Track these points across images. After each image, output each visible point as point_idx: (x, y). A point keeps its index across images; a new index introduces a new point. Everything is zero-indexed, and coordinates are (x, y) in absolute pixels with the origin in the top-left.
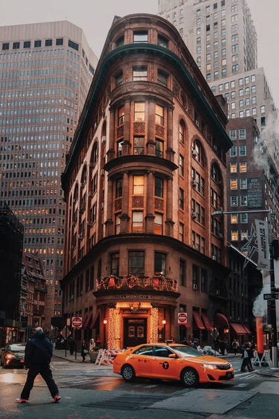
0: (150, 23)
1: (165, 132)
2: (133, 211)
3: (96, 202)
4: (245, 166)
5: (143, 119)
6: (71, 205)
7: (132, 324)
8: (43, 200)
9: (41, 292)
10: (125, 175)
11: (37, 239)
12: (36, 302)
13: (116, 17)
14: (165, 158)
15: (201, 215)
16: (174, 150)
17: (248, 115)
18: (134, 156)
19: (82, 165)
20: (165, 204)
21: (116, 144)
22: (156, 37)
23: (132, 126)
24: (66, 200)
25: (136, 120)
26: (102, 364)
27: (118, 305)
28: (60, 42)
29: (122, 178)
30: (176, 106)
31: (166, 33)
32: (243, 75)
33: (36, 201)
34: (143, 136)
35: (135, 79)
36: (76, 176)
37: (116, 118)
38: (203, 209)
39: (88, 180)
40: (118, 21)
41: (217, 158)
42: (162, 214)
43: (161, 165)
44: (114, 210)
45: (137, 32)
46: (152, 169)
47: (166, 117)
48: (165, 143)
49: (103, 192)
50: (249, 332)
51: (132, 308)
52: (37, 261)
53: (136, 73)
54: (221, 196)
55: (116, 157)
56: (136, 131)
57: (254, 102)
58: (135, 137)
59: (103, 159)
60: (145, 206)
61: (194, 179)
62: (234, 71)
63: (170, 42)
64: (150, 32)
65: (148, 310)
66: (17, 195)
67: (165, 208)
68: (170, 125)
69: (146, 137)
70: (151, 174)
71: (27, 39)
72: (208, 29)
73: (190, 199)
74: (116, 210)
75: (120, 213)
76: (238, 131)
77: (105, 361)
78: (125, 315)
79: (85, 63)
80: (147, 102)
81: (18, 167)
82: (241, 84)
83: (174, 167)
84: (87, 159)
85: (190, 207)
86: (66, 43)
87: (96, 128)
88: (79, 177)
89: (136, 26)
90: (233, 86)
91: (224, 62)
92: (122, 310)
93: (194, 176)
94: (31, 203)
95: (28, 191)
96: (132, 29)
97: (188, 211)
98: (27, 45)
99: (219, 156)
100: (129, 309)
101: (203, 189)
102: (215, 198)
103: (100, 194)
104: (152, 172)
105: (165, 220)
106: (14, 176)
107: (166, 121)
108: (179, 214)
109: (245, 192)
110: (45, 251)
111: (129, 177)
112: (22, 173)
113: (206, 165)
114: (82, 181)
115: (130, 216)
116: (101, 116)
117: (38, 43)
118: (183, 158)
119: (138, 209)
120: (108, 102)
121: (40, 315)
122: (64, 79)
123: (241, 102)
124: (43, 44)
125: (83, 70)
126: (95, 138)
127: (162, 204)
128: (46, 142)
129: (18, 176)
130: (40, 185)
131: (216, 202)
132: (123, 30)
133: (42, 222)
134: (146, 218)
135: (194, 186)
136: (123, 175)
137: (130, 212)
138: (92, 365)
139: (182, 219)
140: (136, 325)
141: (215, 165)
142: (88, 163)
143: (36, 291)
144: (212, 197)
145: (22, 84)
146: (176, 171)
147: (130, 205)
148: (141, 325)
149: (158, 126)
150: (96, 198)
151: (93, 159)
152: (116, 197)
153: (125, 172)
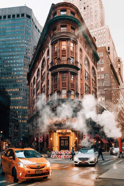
0: (68, 6)
1: (75, 54)
2: (62, 89)
3: (45, 85)
4: (103, 68)
5: (65, 48)
6: (32, 87)
7: (63, 140)
8: (17, 85)
9: (17, 126)
10: (59, 73)
11: (14, 102)
12: (15, 131)
13: (53, 4)
14: (75, 65)
15: (89, 90)
16: (78, 61)
17: (102, 46)
18: (62, 64)
19: (37, 69)
20: (75, 86)
21: (54, 59)
22: (70, 12)
23: (61, 51)
24: (29, 84)
25: (62, 49)
26: (54, 158)
27: (57, 131)
28: (23, 15)
29: (57, 74)
30: (79, 42)
31: (74, 10)
32: (100, 28)
33: (13, 85)
34: (66, 56)
35: (62, 31)
36: (34, 74)
37: (54, 48)
38: (89, 88)
39: (40, 76)
40: (54, 6)
41: (94, 65)
42: (74, 90)
43: (73, 68)
44: (54, 88)
45: (62, 11)
46: (70, 70)
47: (74, 47)
48: (75, 59)
49: (49, 81)
50: (108, 142)
51: (63, 132)
52: (15, 112)
53: (62, 29)
54: (95, 82)
55: (54, 65)
56: (62, 53)
57: (105, 40)
58: (62, 56)
59: (48, 66)
60: (67, 86)
61: (85, 74)
62: (96, 27)
63: (76, 15)
64: (68, 10)
65: (69, 133)
66: (6, 83)
67: (75, 87)
68: (76, 51)
69: (67, 56)
70: (69, 73)
71: (9, 14)
72: (85, 8)
73: (84, 83)
74: (55, 89)
75: (57, 90)
76: (99, 53)
77: (55, 157)
78: (60, 136)
79: (33, 24)
80: (67, 41)
81: (6, 70)
82: (99, 32)
83: (78, 69)
84: (40, 66)
85: (84, 87)
86: (25, 16)
87: (44, 53)
88: (35, 74)
89: (62, 8)
90: (96, 33)
91: (92, 23)
92: (59, 133)
93: (86, 73)
94: (12, 86)
95: (10, 81)
96: (60, 9)
97: (84, 89)
98: (9, 17)
99: (94, 64)
100: (62, 133)
101: (89, 79)
102: (93, 83)
103: (47, 82)
104: (70, 71)
105: (75, 93)
106: (4, 74)
107: (74, 49)
108: (80, 90)
109: (103, 80)
110: (17, 107)
111: (60, 74)
112: (8, 73)
113: (90, 68)
114: (37, 76)
115: (61, 91)
116: (46, 47)
117: (14, 16)
118: (81, 65)
119: (64, 88)
120: (50, 41)
121: (17, 136)
122: (25, 31)
123: (99, 40)
124: (16, 16)
125: (33, 27)
126: (43, 57)
127: (74, 86)
128: (18, 59)
129: (6, 74)
130: (15, 78)
131: (94, 84)
132: (56, 9)
133: (16, 95)
134: (68, 92)
135: (86, 77)
136: (58, 73)
137: (61, 90)
138: (49, 158)
139: (82, 92)
140: (64, 140)
141: (93, 68)
142: (40, 68)
143: (15, 125)
144: (92, 83)
145: (7, 34)
146: (79, 71)
147: (61, 87)
148: (66, 140)
149: (71, 52)
150: (45, 83)
151: (43, 67)
152: (55, 83)
153: (58, 72)
